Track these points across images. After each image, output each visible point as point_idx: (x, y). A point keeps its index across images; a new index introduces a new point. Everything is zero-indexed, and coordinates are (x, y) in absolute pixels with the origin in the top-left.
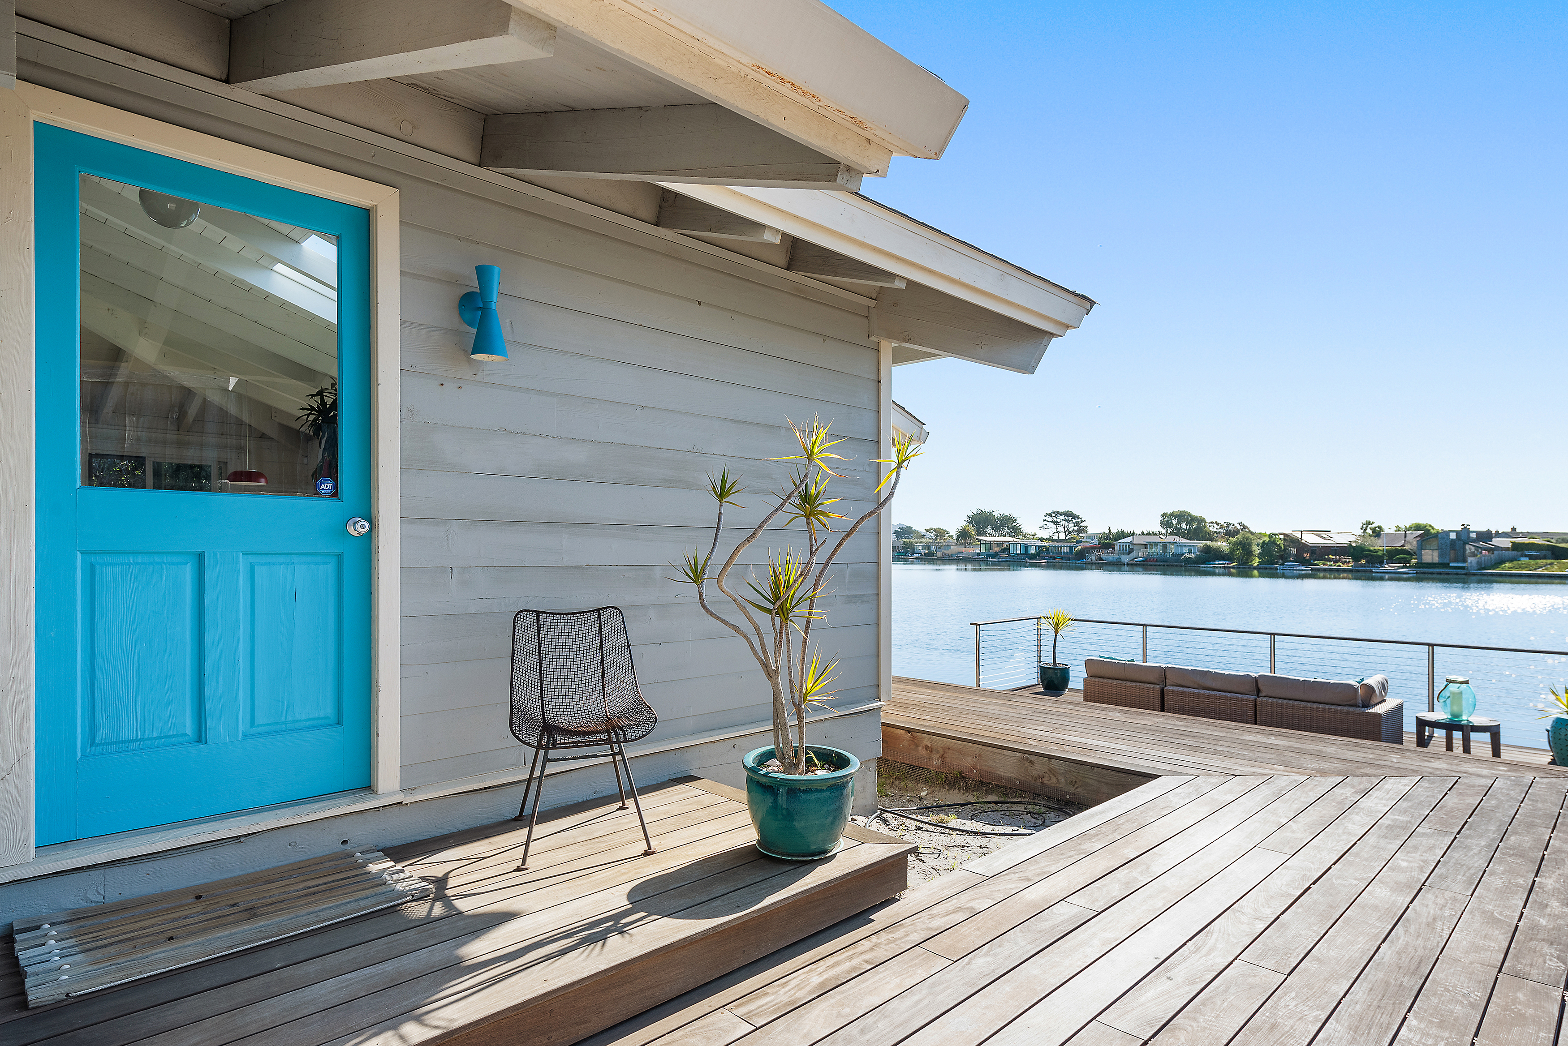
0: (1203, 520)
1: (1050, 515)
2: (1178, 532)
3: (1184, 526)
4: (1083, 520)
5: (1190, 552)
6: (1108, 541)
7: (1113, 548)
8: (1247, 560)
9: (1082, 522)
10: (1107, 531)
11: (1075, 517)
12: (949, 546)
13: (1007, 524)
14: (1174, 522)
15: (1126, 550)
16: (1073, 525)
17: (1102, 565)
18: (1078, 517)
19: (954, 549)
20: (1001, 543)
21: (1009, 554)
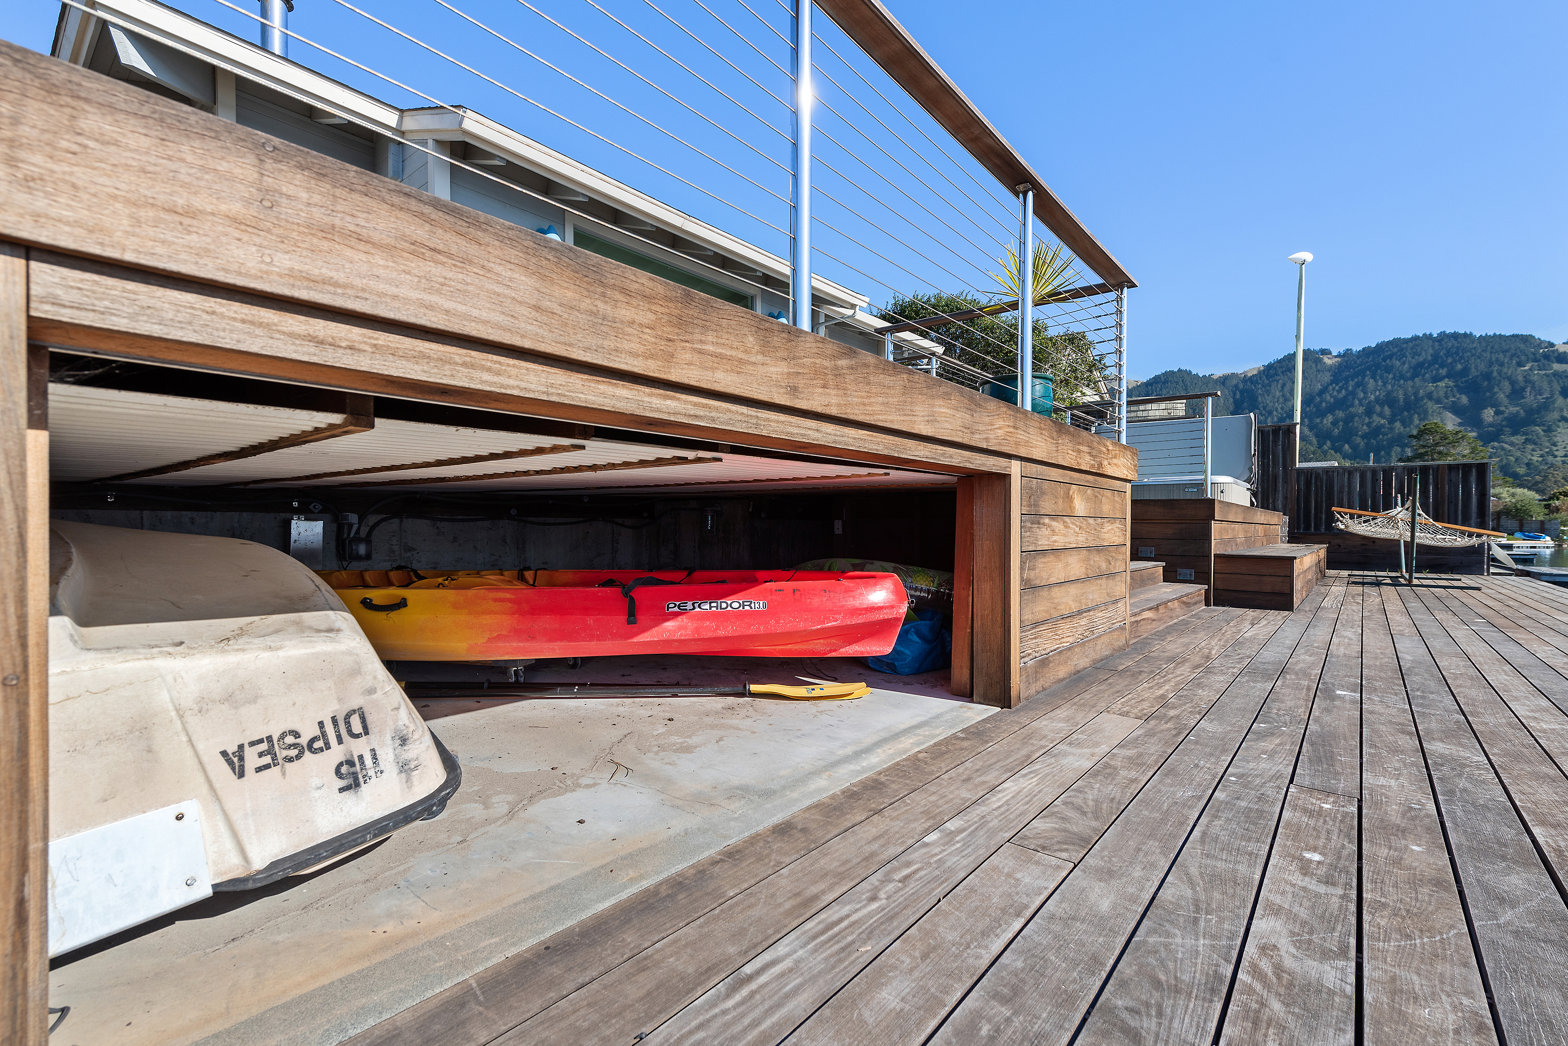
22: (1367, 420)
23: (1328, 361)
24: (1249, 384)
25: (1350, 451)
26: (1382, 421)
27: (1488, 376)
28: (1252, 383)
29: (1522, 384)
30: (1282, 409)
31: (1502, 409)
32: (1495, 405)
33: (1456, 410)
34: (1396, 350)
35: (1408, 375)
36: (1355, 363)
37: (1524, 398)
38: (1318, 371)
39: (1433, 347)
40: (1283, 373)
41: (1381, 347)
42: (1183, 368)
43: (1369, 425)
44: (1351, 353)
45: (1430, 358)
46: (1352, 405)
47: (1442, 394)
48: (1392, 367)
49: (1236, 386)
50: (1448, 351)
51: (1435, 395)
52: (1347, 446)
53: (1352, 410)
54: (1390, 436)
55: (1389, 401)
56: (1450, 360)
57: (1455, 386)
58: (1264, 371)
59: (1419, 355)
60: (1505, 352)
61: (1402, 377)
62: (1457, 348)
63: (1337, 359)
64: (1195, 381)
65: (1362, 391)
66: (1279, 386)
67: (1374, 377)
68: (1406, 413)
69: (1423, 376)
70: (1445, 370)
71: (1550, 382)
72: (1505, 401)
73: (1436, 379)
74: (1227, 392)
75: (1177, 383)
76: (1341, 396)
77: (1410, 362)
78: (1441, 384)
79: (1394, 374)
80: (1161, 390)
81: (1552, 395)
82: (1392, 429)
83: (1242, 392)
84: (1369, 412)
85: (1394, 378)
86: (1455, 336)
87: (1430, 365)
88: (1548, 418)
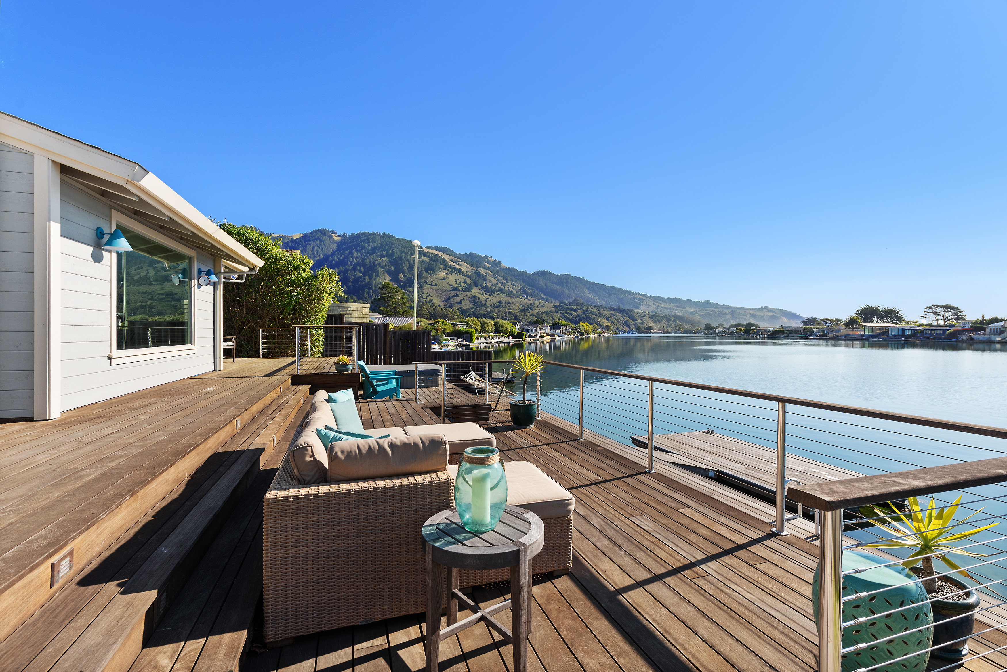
1: (930, 308)
6: (980, 326)
7: (985, 331)
9: (961, 312)
11: (953, 308)
12: (839, 330)
13: (891, 314)
16: (951, 315)
18: (957, 309)
19: (843, 332)
20: (882, 328)
21: (888, 335)
22: (354, 274)
23: (336, 238)
27: (401, 258)
28: (296, 243)
29: (412, 264)
31: (406, 274)
32: (403, 272)
33: (389, 273)
34: (365, 238)
35: (371, 252)
36: (348, 242)
38: (331, 242)
39: (380, 240)
40: (313, 240)
41: (359, 236)
43: (355, 276)
44: (346, 236)
45: (379, 245)
46: (347, 264)
47: (384, 264)
48: (364, 246)
50: (386, 243)
51: (382, 265)
53: (347, 267)
54: (363, 283)
55: (363, 264)
56: (387, 248)
57: (389, 261)
58: (303, 237)
59: (375, 243)
60: (407, 247)
62: (390, 242)
63: (339, 238)
65: (351, 257)
66: (311, 248)
67: (356, 251)
68: (370, 272)
69: (377, 254)
70: (385, 252)
71: (423, 265)
72: (408, 272)
73: (382, 256)
76: (341, 258)
77: (371, 246)
78: (384, 259)
79: (365, 251)
81: (422, 271)
82: (365, 279)
84: (354, 269)
85: (365, 253)
86: (389, 236)
87: (379, 249)
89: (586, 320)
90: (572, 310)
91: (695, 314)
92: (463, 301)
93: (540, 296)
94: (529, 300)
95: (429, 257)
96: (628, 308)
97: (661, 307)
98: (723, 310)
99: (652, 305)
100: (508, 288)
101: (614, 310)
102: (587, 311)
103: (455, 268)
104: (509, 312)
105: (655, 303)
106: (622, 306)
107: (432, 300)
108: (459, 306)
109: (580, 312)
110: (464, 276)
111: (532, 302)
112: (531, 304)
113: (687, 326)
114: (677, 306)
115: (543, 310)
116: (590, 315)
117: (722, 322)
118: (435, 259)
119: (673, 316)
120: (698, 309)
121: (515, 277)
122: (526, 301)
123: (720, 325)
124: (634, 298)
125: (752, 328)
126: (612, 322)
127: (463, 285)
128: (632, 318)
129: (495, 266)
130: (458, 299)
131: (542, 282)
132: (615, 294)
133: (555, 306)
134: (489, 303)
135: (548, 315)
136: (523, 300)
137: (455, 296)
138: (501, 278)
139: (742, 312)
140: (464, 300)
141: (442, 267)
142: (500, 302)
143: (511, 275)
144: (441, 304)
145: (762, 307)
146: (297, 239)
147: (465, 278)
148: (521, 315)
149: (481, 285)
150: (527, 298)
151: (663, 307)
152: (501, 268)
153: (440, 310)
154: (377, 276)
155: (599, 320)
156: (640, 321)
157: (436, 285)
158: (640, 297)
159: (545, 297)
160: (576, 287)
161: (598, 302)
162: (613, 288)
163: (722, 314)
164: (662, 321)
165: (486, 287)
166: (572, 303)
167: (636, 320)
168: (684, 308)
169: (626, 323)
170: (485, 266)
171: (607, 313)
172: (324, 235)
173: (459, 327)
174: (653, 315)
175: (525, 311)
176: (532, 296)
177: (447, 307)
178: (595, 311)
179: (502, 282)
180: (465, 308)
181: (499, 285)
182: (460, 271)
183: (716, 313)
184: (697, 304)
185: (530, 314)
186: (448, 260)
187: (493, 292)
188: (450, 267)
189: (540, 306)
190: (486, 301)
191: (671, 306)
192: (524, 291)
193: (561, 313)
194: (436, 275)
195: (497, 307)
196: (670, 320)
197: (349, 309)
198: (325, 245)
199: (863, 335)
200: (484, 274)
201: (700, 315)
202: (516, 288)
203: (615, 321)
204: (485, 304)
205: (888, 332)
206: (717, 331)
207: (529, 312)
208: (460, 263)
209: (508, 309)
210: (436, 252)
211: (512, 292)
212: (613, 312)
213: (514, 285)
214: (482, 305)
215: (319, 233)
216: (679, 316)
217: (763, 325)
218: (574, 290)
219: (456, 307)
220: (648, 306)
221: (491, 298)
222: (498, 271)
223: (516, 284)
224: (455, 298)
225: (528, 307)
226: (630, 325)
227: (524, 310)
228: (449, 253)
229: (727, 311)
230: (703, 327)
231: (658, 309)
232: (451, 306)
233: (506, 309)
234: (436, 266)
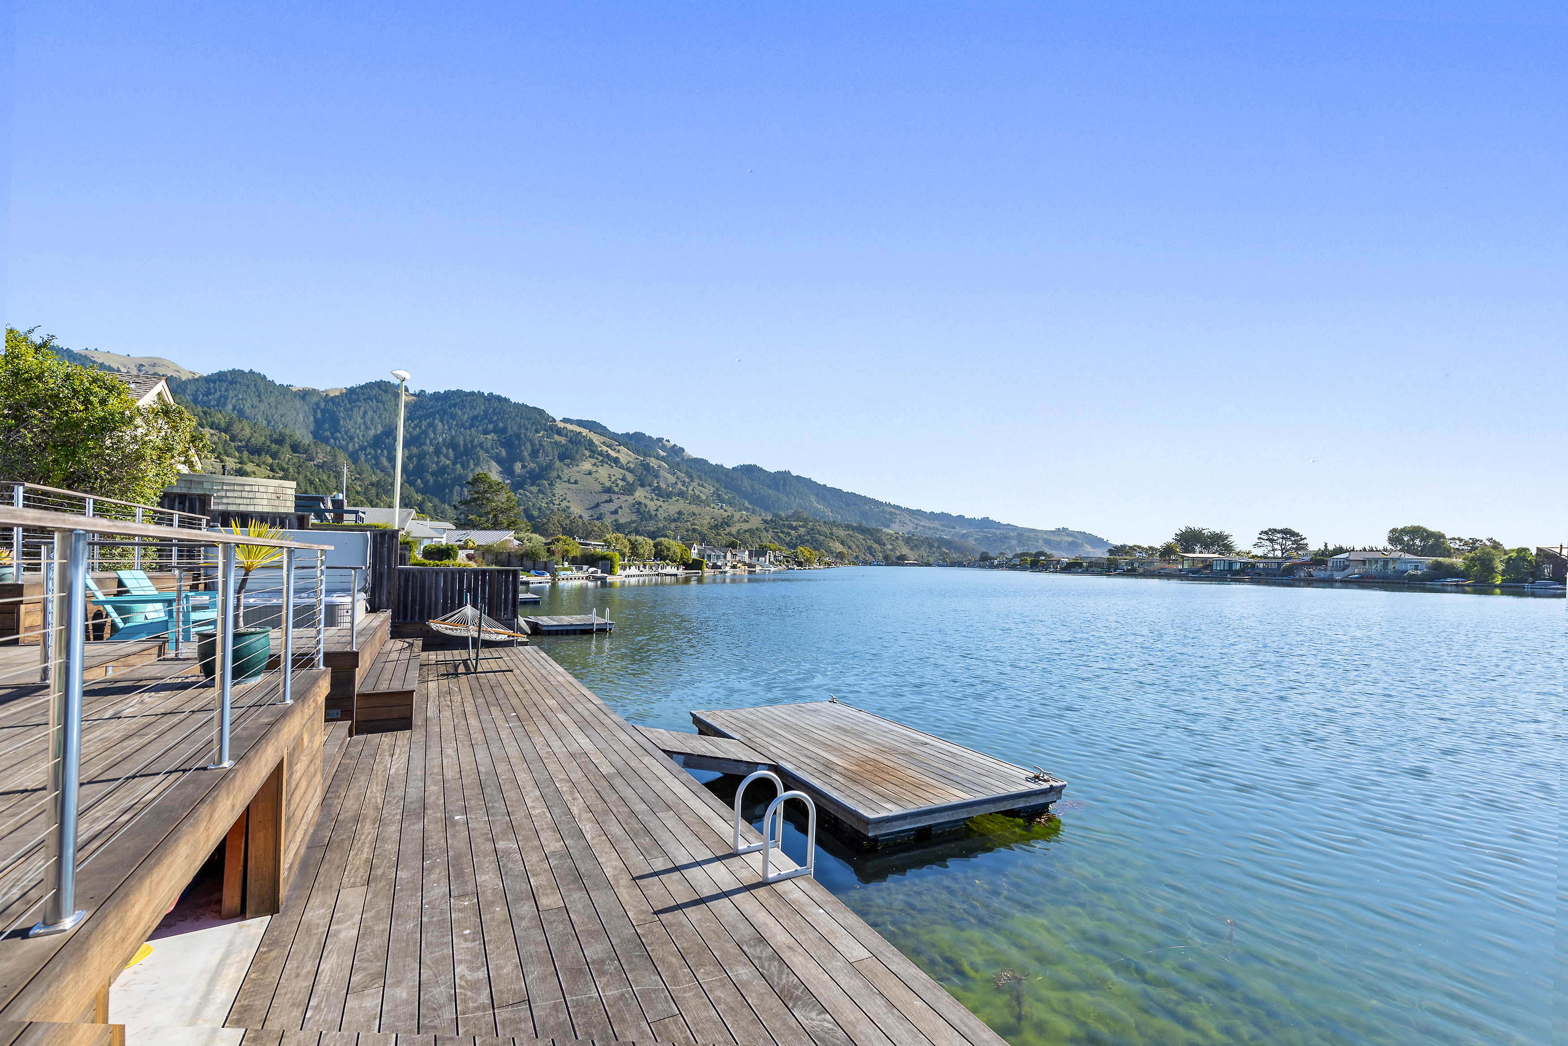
0: (1442, 536)
1: (1266, 533)
2: (1409, 549)
3: (1417, 542)
4: (1303, 537)
5: (1416, 568)
6: (1322, 558)
8: (1486, 577)
9: (1302, 539)
10: (1323, 548)
11: (1293, 534)
12: (1151, 562)
13: (1218, 541)
14: (1406, 539)
15: (1340, 567)
16: (1290, 543)
17: (1310, 582)
18: (1297, 535)
19: (1157, 565)
20: (1205, 560)
21: (1212, 571)
22: (436, 459)
23: (406, 397)
24: (330, 404)
25: (422, 486)
26: (448, 462)
27: (518, 436)
28: (334, 404)
29: (538, 447)
30: (363, 436)
31: (526, 464)
32: (522, 460)
33: (498, 460)
35: (467, 424)
36: (428, 404)
37: (538, 457)
39: (484, 404)
40: (364, 400)
41: (448, 395)
42: (256, 370)
43: (437, 463)
44: (425, 395)
45: (482, 413)
46: (424, 444)
47: (489, 445)
48: (456, 415)
49: (317, 404)
50: (494, 410)
51: (485, 446)
52: (419, 481)
53: (425, 448)
54: (453, 476)
55: (453, 445)
56: (495, 418)
57: (498, 440)
58: (346, 394)
59: (475, 409)
60: (529, 419)
61: (463, 425)
62: (500, 408)
63: (412, 397)
64: (271, 389)
65: (433, 431)
66: (361, 413)
67: (441, 421)
68: (464, 458)
69: (477, 428)
70: (492, 425)
71: (553, 448)
72: (528, 458)
73: (486, 432)
74: (307, 408)
75: (248, 386)
77: (468, 414)
78: (489, 437)
79: (457, 421)
80: (227, 390)
81: (554, 458)
82: (454, 470)
83: (323, 412)
84: (438, 452)
85: (456, 425)
86: (499, 398)
87: (482, 419)
88: (551, 475)
89: (811, 544)
90: (791, 527)
91: (968, 537)
92: (620, 510)
93: (743, 505)
94: (725, 511)
95: (566, 436)
96: (874, 527)
97: (922, 526)
98: (1007, 532)
99: (909, 523)
100: (693, 490)
101: (853, 528)
102: (812, 529)
103: (608, 456)
104: (693, 529)
105: (913, 520)
106: (864, 523)
107: (568, 508)
108: (613, 517)
109: (802, 530)
110: (624, 469)
111: (730, 514)
112: (728, 516)
113: (955, 556)
114: (943, 525)
115: (745, 526)
116: (817, 536)
117: (1005, 549)
118: (576, 440)
119: (937, 540)
120: (972, 530)
121: (705, 474)
122: (720, 512)
123: (1001, 554)
124: (884, 512)
125: (1041, 558)
126: (850, 548)
127: (621, 483)
128: (879, 542)
129: (673, 455)
130: (612, 507)
131: (746, 484)
132: (855, 505)
133: (766, 521)
134: (661, 514)
135: (754, 534)
136: (716, 511)
137: (606, 501)
138: (683, 475)
139: (1032, 535)
140: (621, 507)
141: (587, 453)
142: (680, 513)
143: (698, 471)
144: (583, 514)
145: (1059, 529)
146: (336, 397)
147: (624, 472)
148: (711, 534)
149: (650, 486)
150: (722, 507)
151: (924, 526)
152: (683, 459)
153: (580, 524)
154: (476, 465)
155: (831, 544)
156: (890, 547)
157: (576, 482)
158: (892, 509)
159: (750, 506)
160: (797, 492)
161: (830, 515)
162: (854, 495)
163: (1004, 538)
164: (921, 546)
165: (658, 488)
166: (790, 517)
167: (884, 545)
168: (954, 528)
169: (870, 548)
170: (658, 454)
171: (842, 533)
172: (386, 391)
173: (594, 548)
174: (909, 538)
175: (719, 527)
176: (730, 504)
177: (593, 519)
178: (824, 529)
179: (684, 482)
180: (622, 521)
181: (680, 485)
182: (616, 460)
183: (997, 536)
184: (972, 522)
185: (726, 532)
186: (597, 443)
187: (669, 496)
188: (601, 454)
189: (741, 520)
190: (657, 510)
191: (936, 524)
192: (719, 496)
193: (774, 532)
194: (577, 466)
195: (675, 520)
196: (933, 546)
197: (247, 488)
198: (385, 409)
199: (1181, 570)
200: (656, 466)
201: (976, 540)
202: (706, 491)
203: (854, 547)
204: (656, 515)
205: (1212, 565)
206: (996, 562)
207: (724, 530)
208: (618, 448)
209: (692, 525)
210: (578, 429)
211: (699, 497)
212: (851, 532)
213: (702, 486)
214: (651, 517)
215: (377, 389)
216: (946, 540)
217: (1057, 554)
218: (795, 498)
219: (608, 520)
220: (903, 523)
221: (665, 505)
222: (678, 464)
223: (705, 485)
224: (606, 505)
225: (724, 521)
226: (875, 552)
227: (716, 526)
228: (600, 431)
229: (1012, 534)
230: (978, 557)
231: (916, 528)
232: (599, 518)
233: (689, 524)
234: (577, 452)
